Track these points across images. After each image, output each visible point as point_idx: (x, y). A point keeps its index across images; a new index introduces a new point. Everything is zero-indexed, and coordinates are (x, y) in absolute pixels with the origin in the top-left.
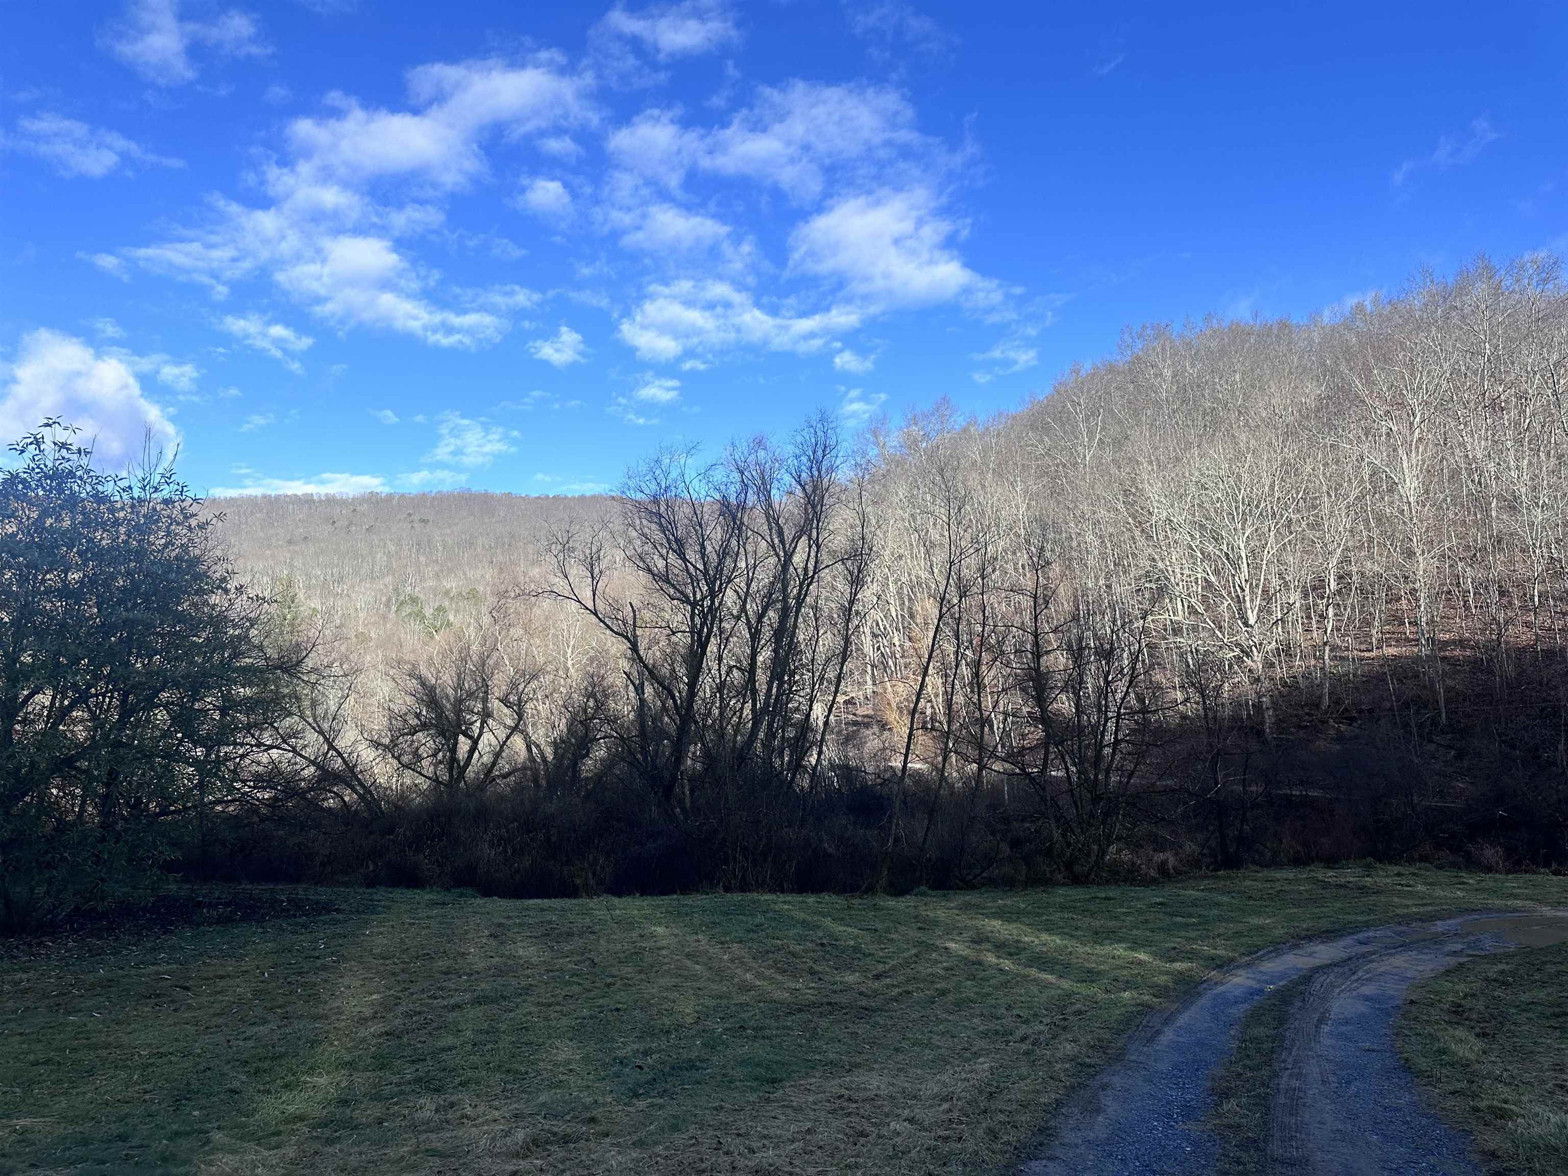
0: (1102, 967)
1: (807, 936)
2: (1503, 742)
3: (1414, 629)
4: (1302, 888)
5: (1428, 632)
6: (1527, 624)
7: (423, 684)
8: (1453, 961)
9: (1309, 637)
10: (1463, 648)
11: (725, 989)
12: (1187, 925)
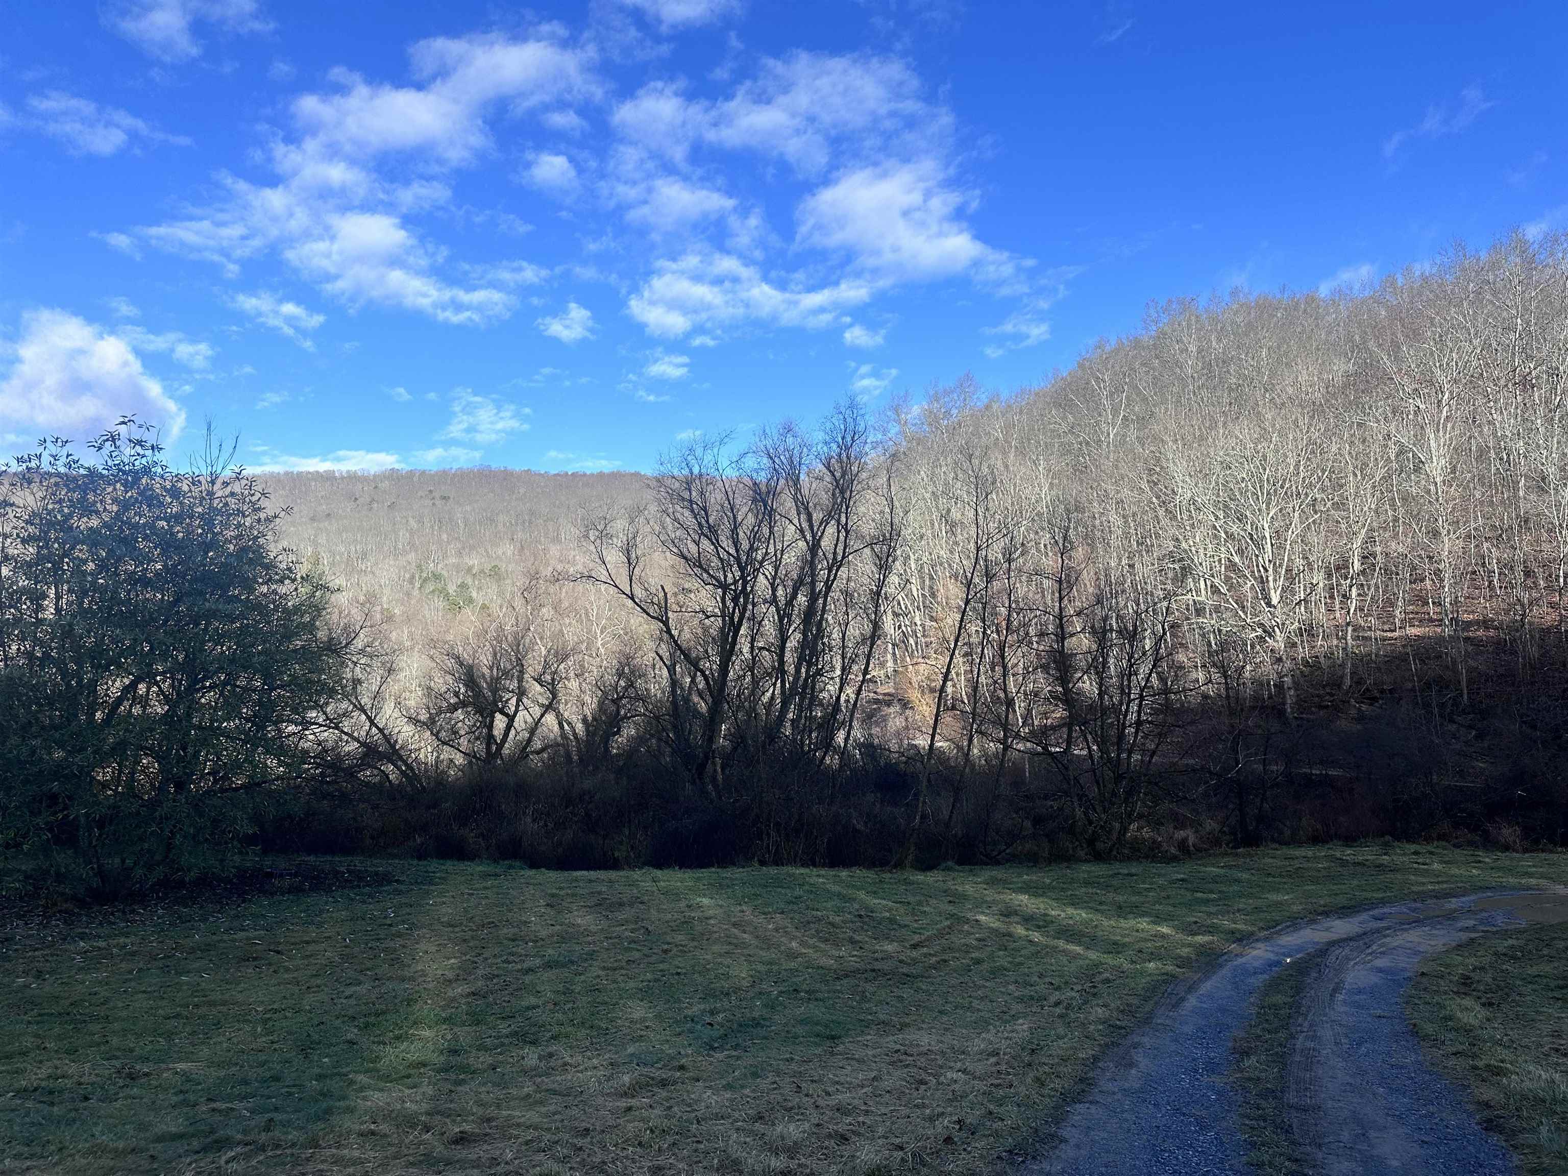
0: (1127, 939)
1: (844, 907)
2: (1525, 722)
3: (1438, 610)
4: (1320, 866)
5: (1452, 613)
6: (1552, 605)
7: (461, 664)
8: (1464, 936)
9: (1332, 617)
10: (1487, 628)
11: (774, 956)
12: (1208, 900)
